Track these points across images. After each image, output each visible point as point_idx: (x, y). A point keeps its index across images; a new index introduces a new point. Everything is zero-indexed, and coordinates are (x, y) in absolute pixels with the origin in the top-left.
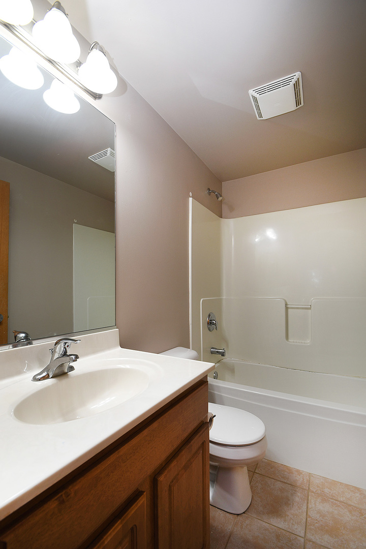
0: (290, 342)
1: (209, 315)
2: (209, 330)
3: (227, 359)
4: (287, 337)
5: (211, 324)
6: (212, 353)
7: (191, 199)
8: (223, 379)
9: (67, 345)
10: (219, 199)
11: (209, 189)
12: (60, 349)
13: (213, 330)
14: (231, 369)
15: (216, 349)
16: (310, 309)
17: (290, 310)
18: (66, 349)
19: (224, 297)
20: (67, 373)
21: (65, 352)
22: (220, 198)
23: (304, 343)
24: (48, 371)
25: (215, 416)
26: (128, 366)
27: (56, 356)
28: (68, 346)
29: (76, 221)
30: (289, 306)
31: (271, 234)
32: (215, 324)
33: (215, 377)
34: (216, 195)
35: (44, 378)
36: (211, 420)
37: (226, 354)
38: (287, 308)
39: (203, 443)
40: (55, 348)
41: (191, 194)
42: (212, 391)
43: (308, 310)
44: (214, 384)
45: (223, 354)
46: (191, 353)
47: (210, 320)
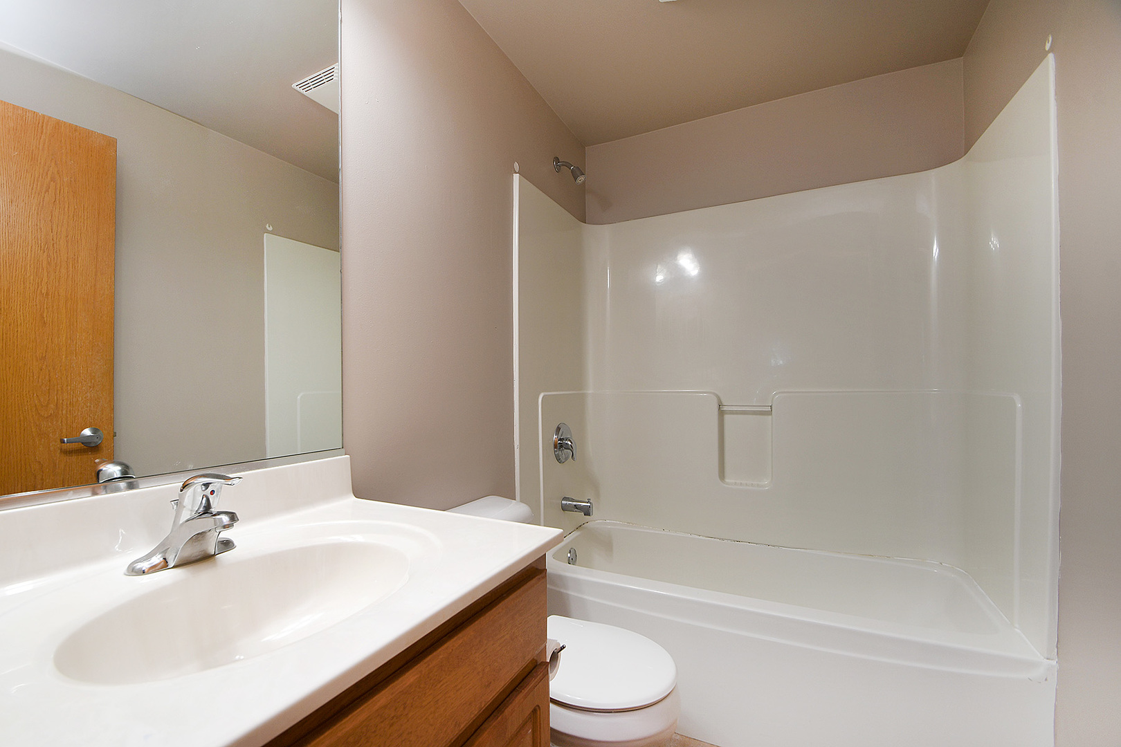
0: (727, 484)
1: (558, 429)
2: (559, 460)
3: (597, 521)
4: (722, 475)
5: (561, 446)
6: (564, 508)
7: (516, 177)
8: (588, 565)
9: (210, 489)
10: (578, 181)
11: (557, 159)
12: (193, 498)
13: (566, 459)
14: (606, 543)
15: (573, 500)
16: (770, 413)
17: (727, 417)
18: (208, 500)
19: (590, 391)
20: (214, 555)
21: (208, 507)
22: (581, 179)
23: (758, 485)
24: (165, 552)
25: (563, 648)
26: (359, 538)
27: (186, 515)
28: (212, 492)
29: (271, 229)
30: (725, 408)
31: (688, 263)
32: (570, 448)
33: (571, 561)
34: (572, 171)
35: (154, 569)
36: (555, 656)
37: (595, 511)
38: (721, 413)
39: (534, 711)
40: (182, 497)
41: (516, 166)
42: (562, 590)
43: (766, 417)
44: (568, 574)
45: (587, 512)
46: (518, 507)
47: (560, 440)
